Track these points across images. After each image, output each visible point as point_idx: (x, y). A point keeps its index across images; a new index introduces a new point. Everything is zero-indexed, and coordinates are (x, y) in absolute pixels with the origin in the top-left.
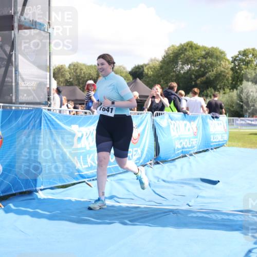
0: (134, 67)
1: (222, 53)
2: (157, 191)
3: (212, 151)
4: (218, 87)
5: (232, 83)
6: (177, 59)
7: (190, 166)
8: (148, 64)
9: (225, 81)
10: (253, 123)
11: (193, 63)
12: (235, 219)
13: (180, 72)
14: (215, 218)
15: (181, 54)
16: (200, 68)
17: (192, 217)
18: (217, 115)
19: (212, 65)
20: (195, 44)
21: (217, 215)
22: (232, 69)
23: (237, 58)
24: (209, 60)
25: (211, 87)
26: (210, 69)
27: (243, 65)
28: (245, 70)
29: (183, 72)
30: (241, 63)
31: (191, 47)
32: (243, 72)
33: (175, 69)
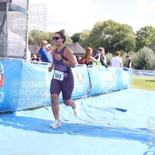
0: (74, 34)
1: (130, 28)
2: (89, 114)
3: (122, 90)
4: (126, 49)
5: (136, 48)
6: (101, 31)
7: (109, 99)
8: (82, 34)
9: (131, 46)
10: (148, 73)
11: (112, 33)
12: (137, 133)
13: (103, 39)
14: (125, 132)
15: (104, 28)
16: (116, 37)
17: (110, 131)
18: (127, 68)
19: (123, 36)
20: (113, 22)
21: (126, 131)
22: (136, 39)
23: (140, 32)
24: (121, 32)
25: (122, 49)
26: (121, 38)
27: (144, 36)
28: (144, 40)
29: (105, 39)
30: (142, 35)
31: (111, 23)
32: (143, 41)
33: (100, 37)
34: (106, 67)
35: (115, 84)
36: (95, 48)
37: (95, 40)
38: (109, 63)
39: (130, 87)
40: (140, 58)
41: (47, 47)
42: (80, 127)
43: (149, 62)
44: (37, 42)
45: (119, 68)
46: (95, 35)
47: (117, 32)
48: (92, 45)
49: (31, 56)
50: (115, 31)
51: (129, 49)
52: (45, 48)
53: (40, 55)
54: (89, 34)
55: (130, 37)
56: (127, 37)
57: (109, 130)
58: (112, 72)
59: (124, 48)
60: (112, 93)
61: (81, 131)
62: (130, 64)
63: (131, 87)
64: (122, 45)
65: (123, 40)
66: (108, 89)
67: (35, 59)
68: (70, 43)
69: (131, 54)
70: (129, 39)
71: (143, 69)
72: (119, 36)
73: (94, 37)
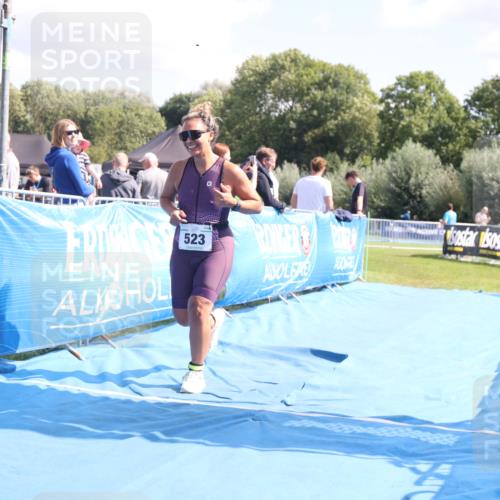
0: (171, 99)
1: (360, 77)
2: (220, 371)
3: (333, 289)
4: (347, 151)
5: (379, 144)
6: (263, 88)
7: (288, 320)
8: (198, 97)
9: (362, 139)
10: (420, 231)
11: (299, 94)
12: (379, 434)
13: (269, 114)
14: (339, 431)
15: (272, 77)
16: (314, 107)
17: (291, 428)
18: (348, 214)
19: (337, 106)
20: (303, 56)
21: (343, 426)
22: (381, 115)
23: (394, 93)
24: (331, 92)
25: (332, 151)
26: (331, 112)
27: (405, 107)
28: (407, 119)
29: (277, 114)
30: (400, 103)
31: (294, 61)
32: (403, 123)
33: (258, 109)
34: (279, 210)
35: (306, 268)
36: (242, 146)
37: (241, 117)
38: (288, 198)
39: (358, 279)
40: (394, 180)
41: (75, 142)
42: (187, 414)
43: (424, 192)
44: (41, 124)
45: (321, 214)
46: (243, 102)
47: (316, 92)
48: (232, 135)
49: (22, 174)
50: (309, 89)
51: (356, 151)
52: (68, 146)
53: (52, 171)
54: (222, 98)
55: (361, 108)
56: (349, 108)
57: (287, 424)
58: (299, 227)
59: (338, 147)
60: (298, 298)
61: (190, 427)
62: (360, 200)
63: (361, 277)
64: (331, 134)
65: (336, 118)
66: (284, 286)
67: (36, 183)
68: (157, 130)
69: (364, 166)
70: (357, 114)
71: (402, 216)
72: (322, 104)
73: (238, 110)
